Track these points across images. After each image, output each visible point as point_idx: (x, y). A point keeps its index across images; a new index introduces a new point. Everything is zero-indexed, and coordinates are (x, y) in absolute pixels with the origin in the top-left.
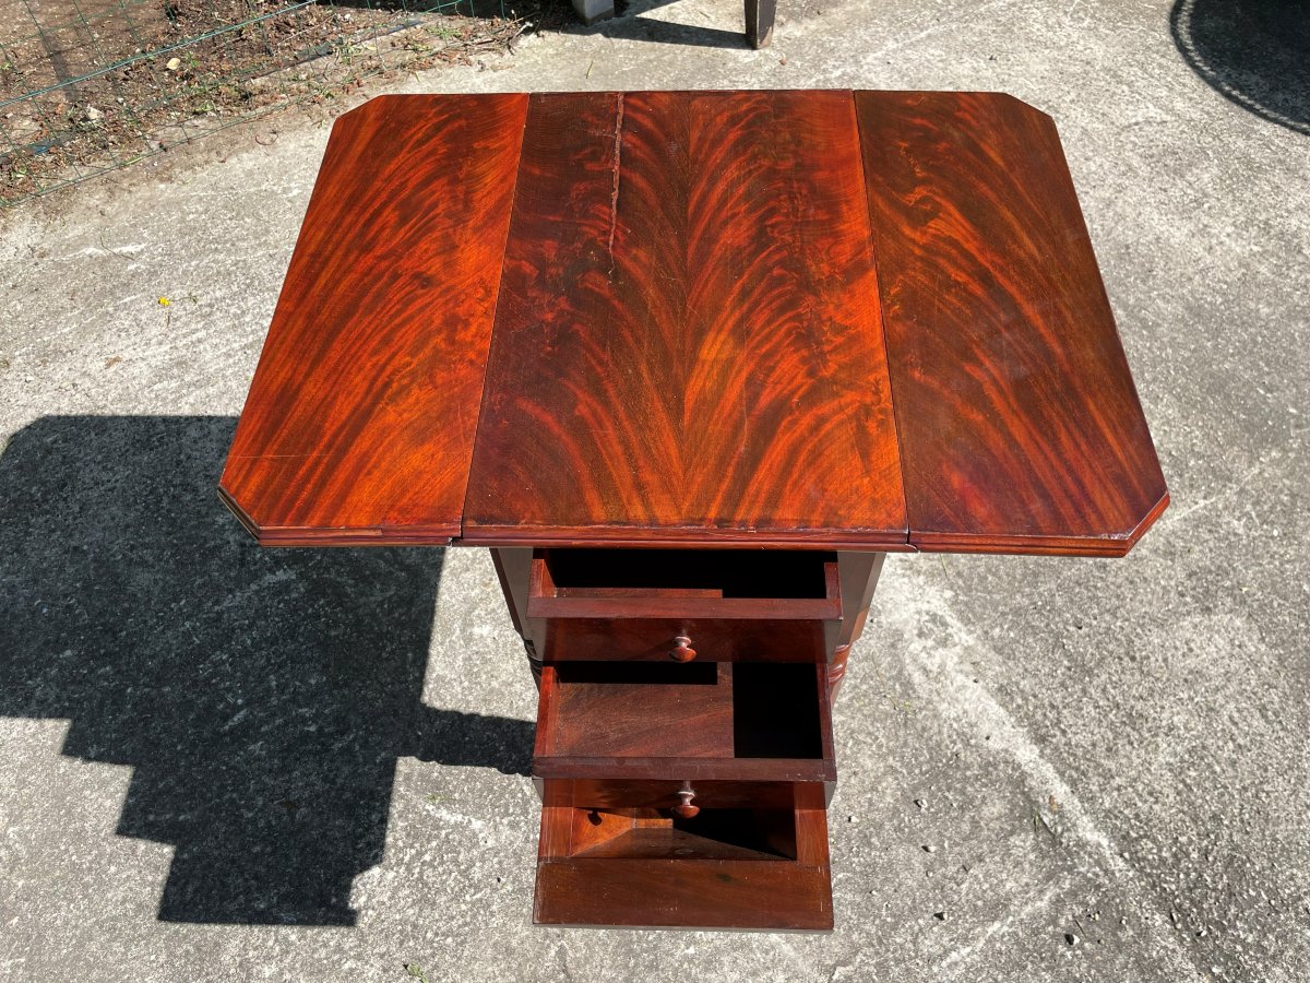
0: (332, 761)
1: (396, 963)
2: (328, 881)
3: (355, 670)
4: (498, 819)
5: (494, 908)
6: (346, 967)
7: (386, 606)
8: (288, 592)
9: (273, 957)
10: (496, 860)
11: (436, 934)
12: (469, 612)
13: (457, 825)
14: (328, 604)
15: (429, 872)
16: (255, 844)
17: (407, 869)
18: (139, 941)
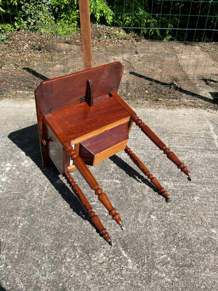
0: (106, 224)
1: (95, 280)
2: (91, 249)
3: (121, 208)
4: (135, 263)
5: (123, 284)
6: (84, 272)
7: (134, 199)
8: (117, 185)
9: (71, 258)
10: (130, 272)
11: (107, 280)
12: (152, 211)
13: (125, 257)
14: (123, 192)
15: (113, 264)
16: (82, 231)
17: (109, 259)
18: (50, 235)
